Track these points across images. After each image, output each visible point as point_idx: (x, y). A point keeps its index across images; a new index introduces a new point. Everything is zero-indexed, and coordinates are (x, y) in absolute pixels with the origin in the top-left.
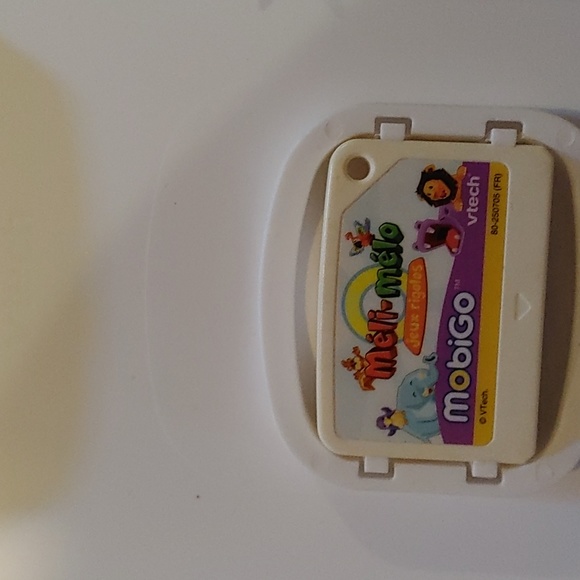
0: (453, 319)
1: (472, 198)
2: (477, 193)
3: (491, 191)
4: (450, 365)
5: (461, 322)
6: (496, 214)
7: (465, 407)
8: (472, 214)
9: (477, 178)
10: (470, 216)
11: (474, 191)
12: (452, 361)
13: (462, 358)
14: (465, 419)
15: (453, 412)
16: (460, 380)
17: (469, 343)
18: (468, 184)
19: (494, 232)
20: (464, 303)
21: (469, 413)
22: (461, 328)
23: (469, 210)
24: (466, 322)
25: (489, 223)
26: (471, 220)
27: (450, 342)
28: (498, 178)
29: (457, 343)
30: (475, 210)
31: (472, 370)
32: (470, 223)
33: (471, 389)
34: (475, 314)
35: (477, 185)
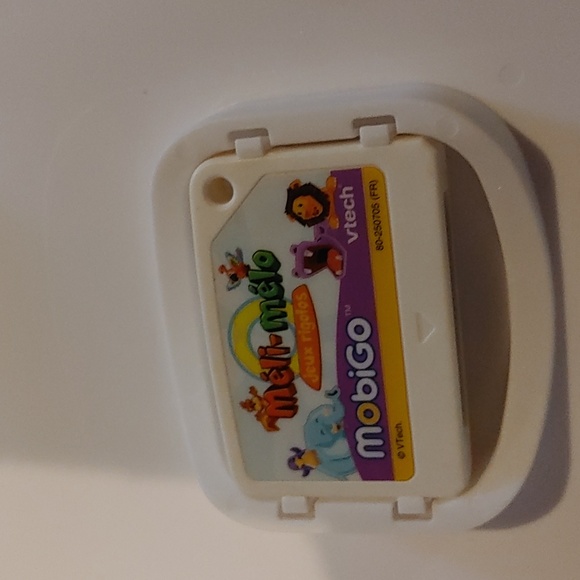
0: (350, 350)
1: (347, 213)
2: (353, 206)
3: (369, 202)
4: (354, 398)
5: (359, 352)
6: (378, 227)
7: (379, 442)
8: (352, 230)
9: (351, 188)
10: (350, 233)
11: (349, 204)
12: (356, 394)
13: (367, 389)
14: (381, 455)
15: (367, 448)
16: (368, 414)
17: (372, 373)
18: (341, 197)
19: (380, 247)
20: (359, 330)
21: (385, 448)
22: (361, 358)
23: (346, 226)
24: (364, 351)
25: (372, 238)
26: (352, 237)
27: (351, 374)
28: (373, 187)
29: (359, 374)
30: (354, 225)
31: (380, 401)
32: (350, 241)
33: (382, 422)
34: (373, 340)
35: (352, 196)
